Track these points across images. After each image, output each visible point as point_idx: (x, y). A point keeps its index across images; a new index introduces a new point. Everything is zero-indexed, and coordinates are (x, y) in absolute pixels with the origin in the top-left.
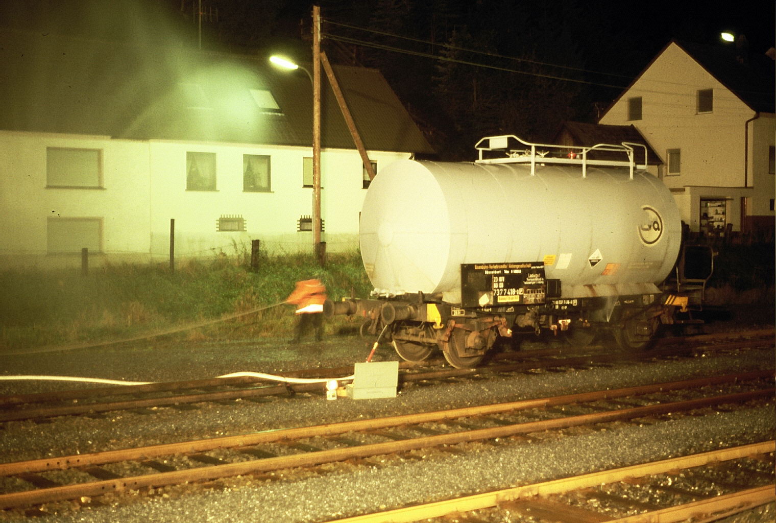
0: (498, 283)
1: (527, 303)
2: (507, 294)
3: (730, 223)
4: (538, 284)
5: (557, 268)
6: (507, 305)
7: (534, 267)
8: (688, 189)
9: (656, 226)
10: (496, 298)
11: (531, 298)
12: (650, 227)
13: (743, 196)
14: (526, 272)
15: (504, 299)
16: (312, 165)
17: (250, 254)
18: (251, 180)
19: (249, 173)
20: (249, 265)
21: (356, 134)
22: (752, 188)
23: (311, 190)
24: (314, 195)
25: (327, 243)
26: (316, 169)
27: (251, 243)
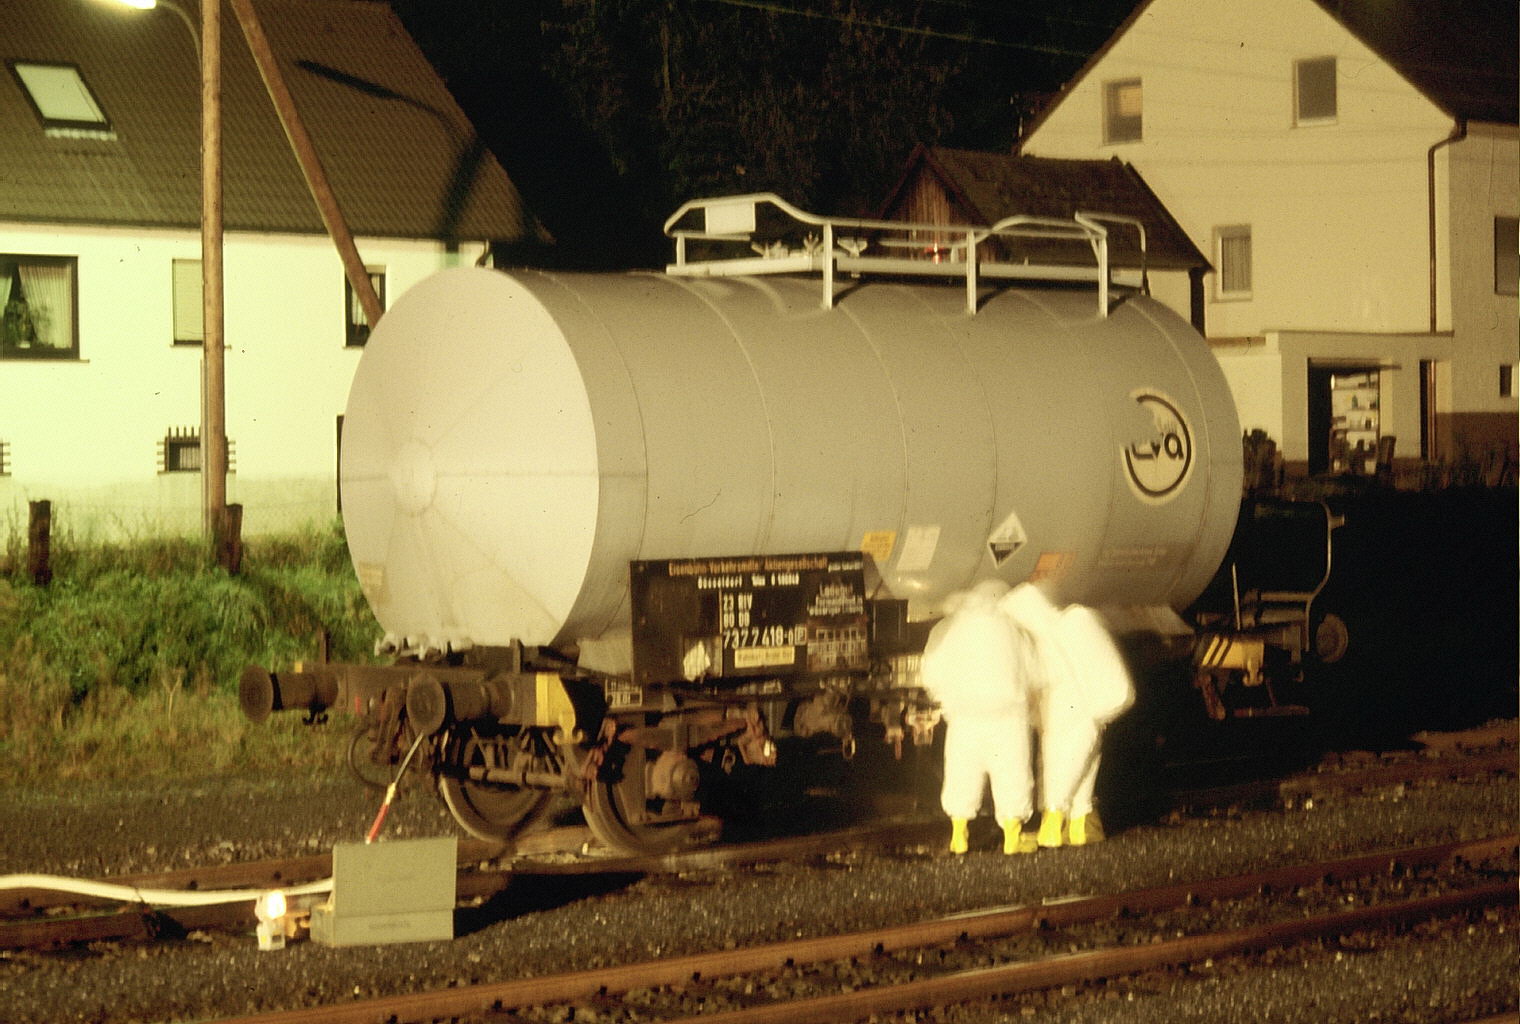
0: (735, 614)
1: (816, 668)
2: (760, 644)
3: (1390, 432)
4: (848, 614)
5: (899, 567)
6: (761, 675)
7: (836, 567)
8: (1272, 339)
9: (1173, 446)
10: (728, 654)
11: (827, 653)
12: (1156, 449)
13: (1426, 355)
14: (814, 579)
15: (753, 657)
16: (200, 282)
17: (25, 542)
18: (24, 328)
19: (15, 306)
20: (23, 574)
21: (324, 191)
22: (1451, 334)
23: (198, 353)
24: (206, 367)
25: (244, 507)
26: (212, 294)
27: (27, 509)
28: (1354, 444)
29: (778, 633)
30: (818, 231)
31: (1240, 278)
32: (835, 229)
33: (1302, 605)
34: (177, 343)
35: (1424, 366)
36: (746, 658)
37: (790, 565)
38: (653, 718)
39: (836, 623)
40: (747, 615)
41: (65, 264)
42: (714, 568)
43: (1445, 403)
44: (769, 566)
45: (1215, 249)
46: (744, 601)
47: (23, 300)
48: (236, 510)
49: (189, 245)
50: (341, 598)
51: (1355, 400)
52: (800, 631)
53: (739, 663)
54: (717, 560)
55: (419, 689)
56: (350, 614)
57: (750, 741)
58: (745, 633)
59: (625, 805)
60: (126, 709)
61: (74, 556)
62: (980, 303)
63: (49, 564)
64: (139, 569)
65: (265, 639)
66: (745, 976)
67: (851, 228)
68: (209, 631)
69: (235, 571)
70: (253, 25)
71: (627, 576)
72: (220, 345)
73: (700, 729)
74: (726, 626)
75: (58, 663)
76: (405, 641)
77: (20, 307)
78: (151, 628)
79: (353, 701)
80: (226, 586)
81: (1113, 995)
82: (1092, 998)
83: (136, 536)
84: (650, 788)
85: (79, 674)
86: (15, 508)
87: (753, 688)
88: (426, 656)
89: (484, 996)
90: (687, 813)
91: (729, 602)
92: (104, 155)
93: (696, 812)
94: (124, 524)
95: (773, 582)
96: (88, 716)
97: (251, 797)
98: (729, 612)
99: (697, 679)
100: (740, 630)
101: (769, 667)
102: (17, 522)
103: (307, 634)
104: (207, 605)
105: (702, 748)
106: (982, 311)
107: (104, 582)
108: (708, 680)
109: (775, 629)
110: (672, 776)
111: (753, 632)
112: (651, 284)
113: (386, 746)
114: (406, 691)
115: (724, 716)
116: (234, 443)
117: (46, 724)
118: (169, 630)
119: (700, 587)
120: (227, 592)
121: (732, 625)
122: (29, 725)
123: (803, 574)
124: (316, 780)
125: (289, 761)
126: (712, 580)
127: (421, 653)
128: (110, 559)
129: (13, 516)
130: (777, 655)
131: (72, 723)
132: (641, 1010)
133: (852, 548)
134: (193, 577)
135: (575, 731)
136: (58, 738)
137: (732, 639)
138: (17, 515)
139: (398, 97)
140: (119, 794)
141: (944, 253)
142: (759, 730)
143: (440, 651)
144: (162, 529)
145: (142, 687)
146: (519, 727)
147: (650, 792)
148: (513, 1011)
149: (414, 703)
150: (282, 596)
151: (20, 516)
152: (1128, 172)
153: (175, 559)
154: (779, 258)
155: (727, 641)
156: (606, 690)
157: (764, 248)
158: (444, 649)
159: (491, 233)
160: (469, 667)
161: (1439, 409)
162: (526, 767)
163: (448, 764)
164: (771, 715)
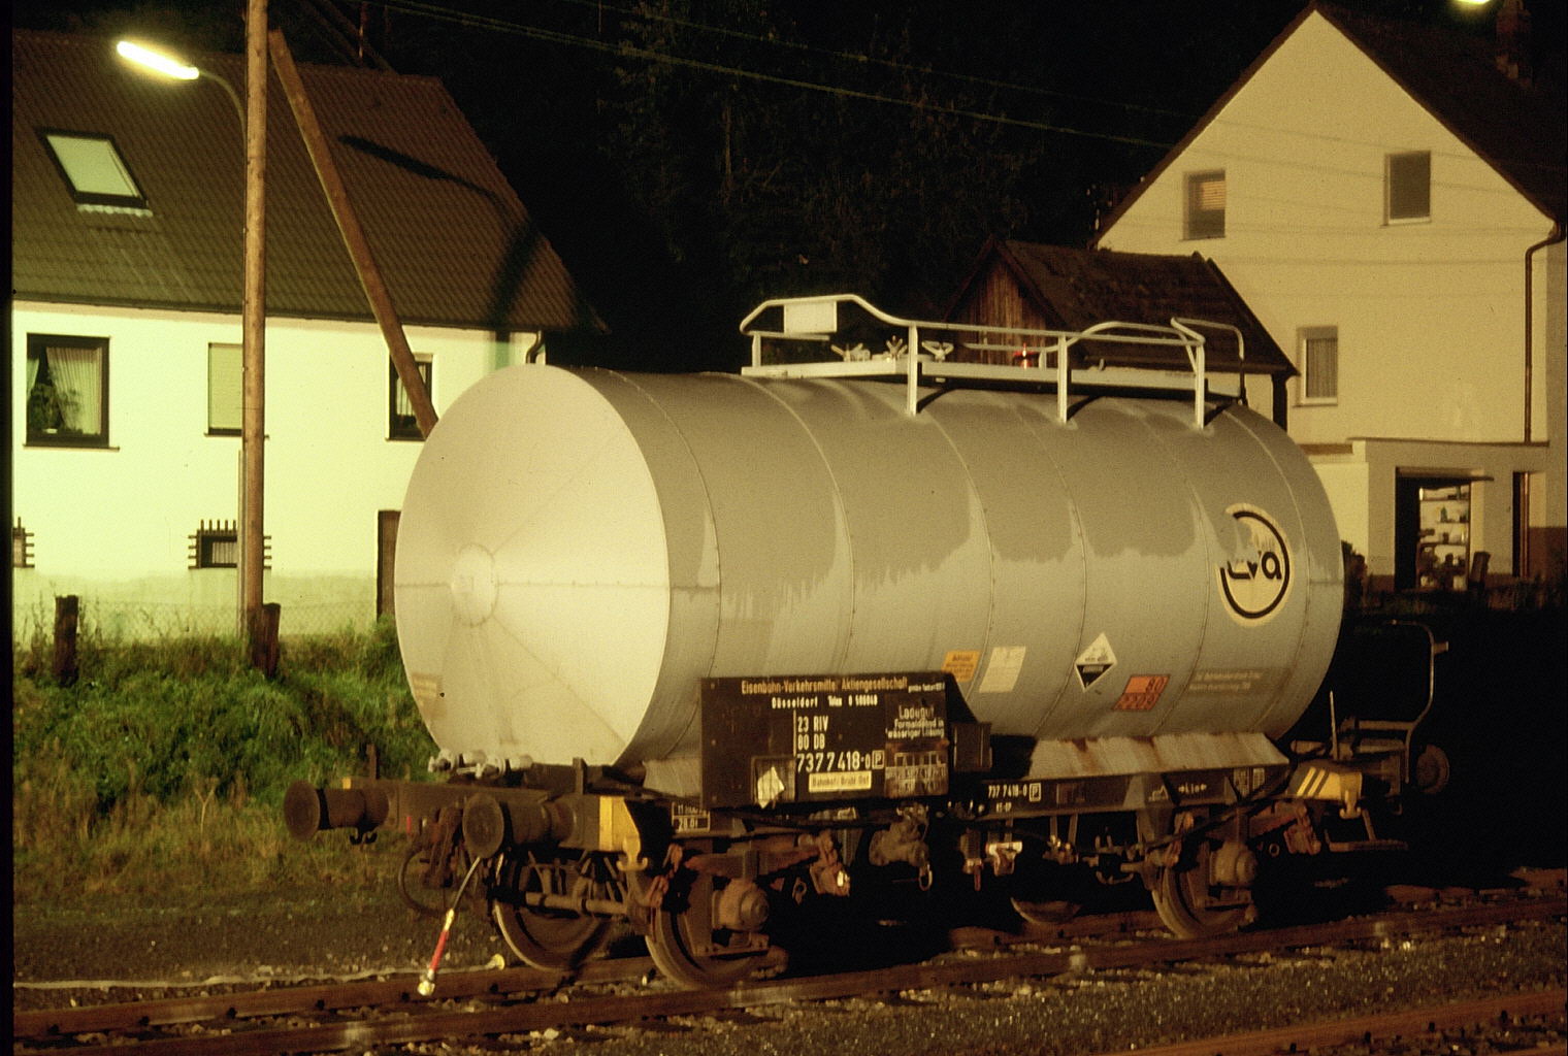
0: (810, 736)
1: (894, 793)
2: (835, 769)
3: (1481, 549)
4: (929, 738)
5: (982, 689)
6: (837, 800)
7: (917, 688)
8: (1359, 447)
9: (1271, 566)
10: (802, 779)
11: (905, 780)
12: (1253, 568)
13: (1519, 469)
14: (891, 703)
15: (828, 782)
16: (240, 369)
17: (51, 639)
18: (51, 412)
19: (42, 390)
20: (47, 672)
21: (372, 276)
22: (1546, 444)
23: (237, 443)
24: (244, 458)
25: (282, 607)
26: (252, 384)
27: (54, 605)
28: (1442, 560)
29: (855, 758)
30: (903, 333)
31: (1324, 383)
32: (920, 330)
33: (1401, 735)
34: (213, 432)
35: (1518, 478)
36: (821, 783)
37: (868, 685)
38: (721, 844)
39: (916, 748)
40: (823, 737)
41: (95, 347)
42: (789, 688)
43: (1539, 516)
44: (846, 686)
45: (1299, 353)
46: (822, 722)
47: (50, 383)
48: (274, 610)
49: (229, 329)
50: (384, 705)
51: (1444, 512)
52: (878, 755)
53: (812, 788)
54: (792, 679)
55: (475, 810)
56: (391, 723)
57: (823, 869)
58: (820, 756)
59: (690, 935)
60: (155, 818)
61: (102, 656)
62: (1071, 412)
63: (76, 663)
64: (170, 671)
65: (302, 747)
67: (937, 330)
68: (244, 738)
69: (272, 674)
70: (301, 99)
71: (698, 695)
72: (261, 436)
73: (771, 855)
74: (800, 748)
75: (83, 771)
76: (461, 758)
77: (48, 391)
78: (182, 733)
79: (402, 820)
80: (263, 690)
83: (168, 634)
84: (717, 917)
85: (107, 781)
86: (41, 603)
87: (826, 814)
88: (483, 774)
90: (756, 947)
91: (804, 723)
92: (138, 232)
93: (765, 944)
94: (155, 623)
95: (850, 703)
96: (115, 825)
97: (290, 917)
98: (803, 734)
99: (771, 803)
100: (815, 753)
101: (844, 792)
102: (43, 617)
103: (347, 744)
104: (241, 709)
105: (773, 876)
106: (1072, 422)
107: (133, 684)
108: (780, 805)
109: (852, 753)
110: (740, 905)
111: (828, 756)
112: (728, 387)
113: (439, 868)
114: (462, 811)
115: (796, 844)
116: (271, 537)
117: (71, 835)
118: (201, 735)
119: (774, 706)
120: (263, 697)
121: (806, 747)
122: (52, 835)
123: (881, 693)
124: (358, 900)
125: (329, 878)
126: (787, 700)
127: (478, 771)
128: (140, 658)
129: (38, 612)
130: (853, 781)
131: (98, 831)
133: (933, 667)
134: (226, 681)
135: (640, 857)
136: (83, 848)
137: (806, 762)
138: (42, 612)
139: (447, 177)
140: (150, 910)
141: (1033, 359)
142: (833, 858)
143: (498, 770)
144: (195, 628)
145: (172, 797)
146: (582, 851)
147: (717, 923)
149: (470, 824)
150: (321, 702)
151: (46, 613)
152: (1208, 268)
153: (208, 660)
154: (861, 361)
155: (801, 764)
156: (672, 813)
157: (844, 349)
158: (502, 766)
159: (544, 322)
160: (528, 787)
161: (1532, 523)
162: (585, 893)
163: (504, 890)
164: (845, 843)
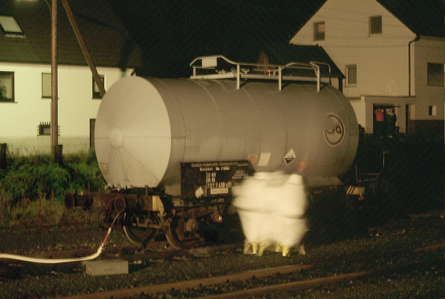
0: (211, 179)
2: (218, 187)
5: (259, 165)
6: (219, 196)
7: (240, 165)
8: (363, 98)
9: (338, 129)
10: (209, 190)
12: (334, 130)
13: (407, 104)
14: (234, 169)
15: (216, 191)
16: (51, 80)
21: (87, 53)
22: (415, 97)
23: (50, 101)
24: (52, 104)
25: (63, 146)
26: (54, 83)
29: (223, 184)
30: (235, 67)
31: (353, 80)
32: (240, 66)
33: (375, 177)
34: (43, 97)
35: (407, 106)
36: (214, 191)
37: (227, 164)
38: (186, 209)
40: (214, 179)
41: (10, 74)
42: (205, 165)
43: (413, 117)
44: (221, 164)
45: (346, 71)
46: (214, 175)
48: (61, 146)
50: (92, 172)
52: (230, 183)
53: (212, 193)
54: (206, 163)
55: (117, 201)
56: (94, 177)
57: (215, 216)
58: (214, 184)
59: (178, 234)
60: (29, 205)
61: (13, 160)
62: (282, 88)
63: (6, 162)
64: (33, 164)
65: (69, 184)
66: (215, 285)
67: (244, 65)
68: (53, 182)
69: (61, 164)
70: (67, 5)
71: (180, 167)
73: (200, 212)
74: (208, 182)
75: (9, 192)
76: (114, 186)
78: (36, 180)
79: (98, 203)
80: (58, 169)
81: (323, 291)
82: (317, 292)
83: (32, 154)
84: (186, 229)
85: (15, 195)
87: (216, 200)
89: (138, 291)
90: (196, 237)
91: (209, 175)
92: (22, 42)
93: (199, 237)
94: (28, 150)
95: (222, 169)
96: (18, 207)
97: (67, 231)
98: (209, 178)
99: (200, 197)
100: (212, 183)
101: (221, 194)
103: (82, 183)
104: (52, 174)
105: (201, 218)
106: (283, 90)
107: (22, 168)
108: (203, 197)
109: (222, 183)
110: (192, 226)
111: (216, 184)
112: (186, 82)
113: (108, 217)
114: (114, 201)
115: (207, 209)
116: (60, 127)
117: (6, 210)
118: (41, 182)
119: (201, 170)
120: (58, 171)
121: (210, 182)
123: (231, 167)
124: (86, 226)
125: (77, 220)
126: (204, 169)
127: (119, 189)
128: (24, 161)
130: (223, 191)
131: (13, 208)
132: (185, 295)
133: (245, 159)
134: (48, 166)
135: (164, 213)
136: (9, 213)
137: (210, 185)
140: (28, 230)
141: (272, 73)
142: (218, 212)
144: (39, 152)
145: (34, 199)
146: (148, 211)
147: (186, 231)
148: (147, 296)
149: (116, 204)
150: (75, 172)
152: (321, 49)
153: (43, 160)
154: (224, 74)
155: (208, 186)
156: (173, 200)
157: (219, 71)
158: (125, 188)
159: (135, 66)
160: (132, 194)
161: (411, 119)
162: (149, 223)
163: (126, 222)
164: (221, 208)
